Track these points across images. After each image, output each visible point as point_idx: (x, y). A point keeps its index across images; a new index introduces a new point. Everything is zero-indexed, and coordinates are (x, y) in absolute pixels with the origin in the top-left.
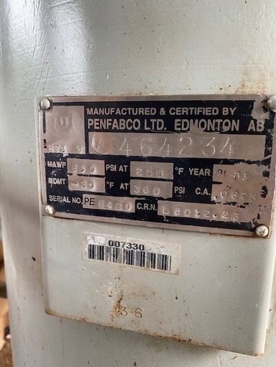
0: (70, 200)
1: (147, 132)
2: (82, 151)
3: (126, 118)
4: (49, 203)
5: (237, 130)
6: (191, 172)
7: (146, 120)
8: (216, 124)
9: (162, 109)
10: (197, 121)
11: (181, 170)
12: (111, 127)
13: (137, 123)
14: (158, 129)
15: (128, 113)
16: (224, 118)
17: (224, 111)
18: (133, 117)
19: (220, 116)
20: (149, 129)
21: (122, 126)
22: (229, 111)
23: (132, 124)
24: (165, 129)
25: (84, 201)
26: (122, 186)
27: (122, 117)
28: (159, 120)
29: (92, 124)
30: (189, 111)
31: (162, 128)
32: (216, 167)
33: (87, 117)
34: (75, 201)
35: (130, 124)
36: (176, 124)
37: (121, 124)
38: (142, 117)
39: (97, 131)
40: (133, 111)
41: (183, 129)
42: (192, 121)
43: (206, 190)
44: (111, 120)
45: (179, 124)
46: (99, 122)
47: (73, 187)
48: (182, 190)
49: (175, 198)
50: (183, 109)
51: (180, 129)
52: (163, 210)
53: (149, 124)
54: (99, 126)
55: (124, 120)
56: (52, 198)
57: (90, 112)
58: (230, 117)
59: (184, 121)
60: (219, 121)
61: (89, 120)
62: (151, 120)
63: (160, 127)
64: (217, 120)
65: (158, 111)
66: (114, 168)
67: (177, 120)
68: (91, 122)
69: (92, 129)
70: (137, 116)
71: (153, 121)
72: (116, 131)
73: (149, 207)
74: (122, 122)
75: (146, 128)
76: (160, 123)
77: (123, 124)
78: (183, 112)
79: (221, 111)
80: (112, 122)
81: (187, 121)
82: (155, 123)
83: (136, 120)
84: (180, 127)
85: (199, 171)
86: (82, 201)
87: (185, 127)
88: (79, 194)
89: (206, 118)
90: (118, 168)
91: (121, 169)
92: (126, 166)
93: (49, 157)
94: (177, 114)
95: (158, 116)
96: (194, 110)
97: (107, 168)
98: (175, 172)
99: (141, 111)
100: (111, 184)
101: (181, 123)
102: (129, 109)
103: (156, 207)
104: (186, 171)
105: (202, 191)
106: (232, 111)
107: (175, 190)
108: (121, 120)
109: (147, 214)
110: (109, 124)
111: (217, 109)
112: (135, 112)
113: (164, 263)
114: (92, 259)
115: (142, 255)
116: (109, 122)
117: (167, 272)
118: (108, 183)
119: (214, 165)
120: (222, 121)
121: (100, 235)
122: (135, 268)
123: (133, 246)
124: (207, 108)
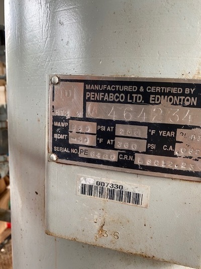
0: (70, 150)
1: (130, 103)
2: (80, 115)
3: (114, 92)
4: (54, 152)
5: (195, 104)
6: (161, 133)
7: (129, 95)
8: (180, 100)
9: (142, 87)
10: (166, 97)
11: (153, 132)
12: (103, 98)
13: (122, 97)
14: (138, 101)
15: (116, 89)
16: (186, 95)
17: (186, 91)
18: (120, 92)
19: (183, 94)
20: (131, 101)
21: (111, 98)
22: (190, 91)
23: (119, 97)
24: (143, 102)
25: (80, 152)
26: (109, 142)
27: (111, 92)
28: (139, 95)
29: (89, 96)
30: (161, 89)
31: (140, 101)
32: (179, 131)
33: (85, 91)
34: (73, 151)
35: (117, 97)
36: (151, 99)
37: (110, 97)
38: (126, 93)
39: (92, 101)
40: (120, 88)
41: (156, 102)
42: (163, 96)
43: (171, 147)
44: (103, 94)
45: (154, 99)
46: (94, 95)
47: (72, 141)
48: (153, 147)
49: (148, 152)
50: (157, 88)
51: (154, 102)
52: (138, 161)
53: (131, 98)
54: (94, 98)
55: (112, 94)
56: (56, 149)
57: (88, 87)
58: (190, 95)
59: (157, 96)
60: (182, 98)
61: (87, 93)
62: (133, 95)
63: (139, 100)
64: (181, 97)
65: (139, 88)
66: (103, 128)
67: (152, 96)
68: (88, 95)
69: (89, 100)
70: (123, 92)
71: (134, 95)
72: (106, 101)
73: (128, 158)
74: (111, 95)
75: (129, 101)
76: (140, 97)
77: (112, 97)
78: (157, 90)
79: (184, 91)
80: (104, 95)
81: (159, 96)
82: (136, 97)
83: (121, 95)
84: (154, 101)
85: (167, 133)
86: (78, 152)
87: (158, 100)
88: (76, 146)
89: (174, 95)
90: (106, 129)
91: (109, 129)
92: (112, 128)
93: (56, 119)
94: (152, 91)
95: (138, 92)
96: (164, 89)
97: (98, 128)
98: (149, 133)
99: (125, 88)
100: (101, 140)
101: (155, 98)
102: (117, 86)
103: (134, 158)
104: (157, 132)
105: (168, 148)
106: (192, 91)
107: (148, 146)
108: (110, 94)
109: (126, 163)
110: (101, 97)
111: (181, 89)
112: (121, 89)
113: (137, 199)
114: (83, 195)
115: (121, 193)
116: (102, 95)
117: (139, 205)
118: (98, 139)
119: (178, 129)
120: (184, 97)
121: (90, 177)
122: (115, 202)
123: (114, 186)
124: (174, 88)
